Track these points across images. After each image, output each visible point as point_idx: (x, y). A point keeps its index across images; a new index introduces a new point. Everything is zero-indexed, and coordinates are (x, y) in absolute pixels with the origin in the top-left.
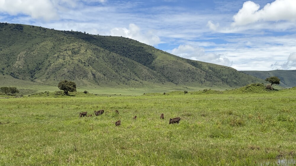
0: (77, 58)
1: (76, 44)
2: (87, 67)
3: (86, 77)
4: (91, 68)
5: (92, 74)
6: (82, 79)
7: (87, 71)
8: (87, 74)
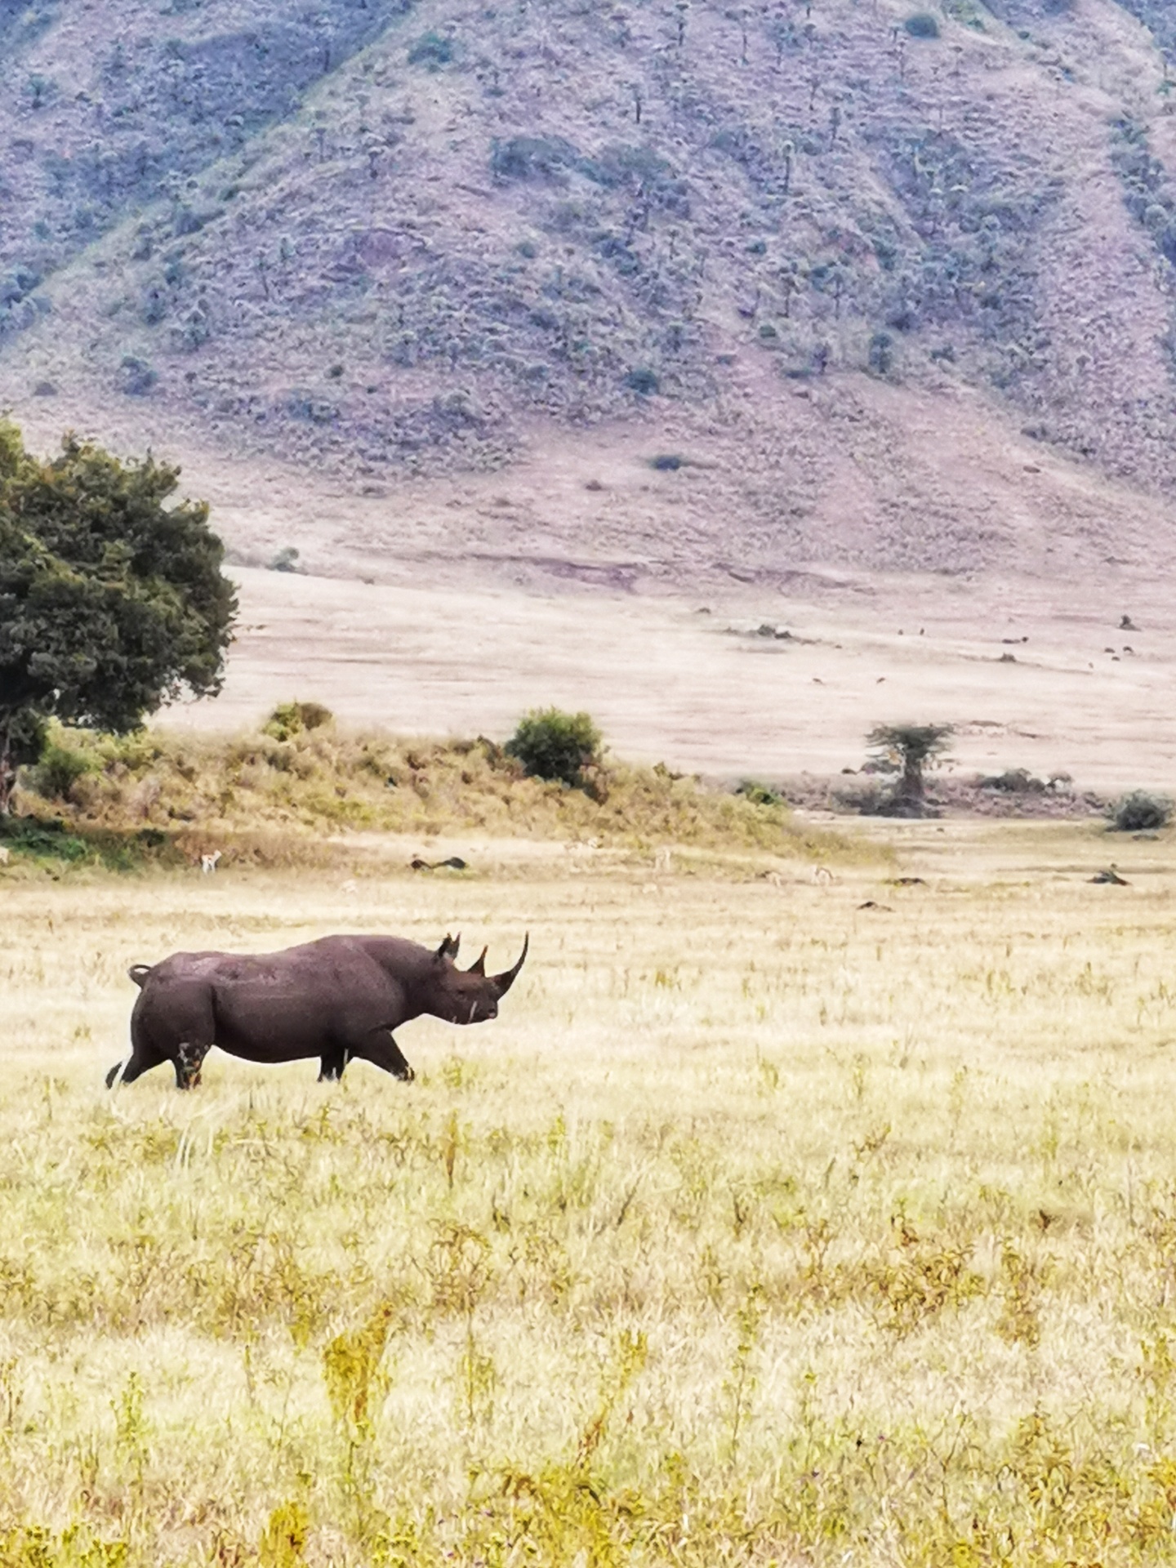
2: (1025, 36)
3: (991, 322)
4: (1125, 60)
5: (1142, 242)
6: (864, 357)
7: (1024, 157)
8: (1006, 241)
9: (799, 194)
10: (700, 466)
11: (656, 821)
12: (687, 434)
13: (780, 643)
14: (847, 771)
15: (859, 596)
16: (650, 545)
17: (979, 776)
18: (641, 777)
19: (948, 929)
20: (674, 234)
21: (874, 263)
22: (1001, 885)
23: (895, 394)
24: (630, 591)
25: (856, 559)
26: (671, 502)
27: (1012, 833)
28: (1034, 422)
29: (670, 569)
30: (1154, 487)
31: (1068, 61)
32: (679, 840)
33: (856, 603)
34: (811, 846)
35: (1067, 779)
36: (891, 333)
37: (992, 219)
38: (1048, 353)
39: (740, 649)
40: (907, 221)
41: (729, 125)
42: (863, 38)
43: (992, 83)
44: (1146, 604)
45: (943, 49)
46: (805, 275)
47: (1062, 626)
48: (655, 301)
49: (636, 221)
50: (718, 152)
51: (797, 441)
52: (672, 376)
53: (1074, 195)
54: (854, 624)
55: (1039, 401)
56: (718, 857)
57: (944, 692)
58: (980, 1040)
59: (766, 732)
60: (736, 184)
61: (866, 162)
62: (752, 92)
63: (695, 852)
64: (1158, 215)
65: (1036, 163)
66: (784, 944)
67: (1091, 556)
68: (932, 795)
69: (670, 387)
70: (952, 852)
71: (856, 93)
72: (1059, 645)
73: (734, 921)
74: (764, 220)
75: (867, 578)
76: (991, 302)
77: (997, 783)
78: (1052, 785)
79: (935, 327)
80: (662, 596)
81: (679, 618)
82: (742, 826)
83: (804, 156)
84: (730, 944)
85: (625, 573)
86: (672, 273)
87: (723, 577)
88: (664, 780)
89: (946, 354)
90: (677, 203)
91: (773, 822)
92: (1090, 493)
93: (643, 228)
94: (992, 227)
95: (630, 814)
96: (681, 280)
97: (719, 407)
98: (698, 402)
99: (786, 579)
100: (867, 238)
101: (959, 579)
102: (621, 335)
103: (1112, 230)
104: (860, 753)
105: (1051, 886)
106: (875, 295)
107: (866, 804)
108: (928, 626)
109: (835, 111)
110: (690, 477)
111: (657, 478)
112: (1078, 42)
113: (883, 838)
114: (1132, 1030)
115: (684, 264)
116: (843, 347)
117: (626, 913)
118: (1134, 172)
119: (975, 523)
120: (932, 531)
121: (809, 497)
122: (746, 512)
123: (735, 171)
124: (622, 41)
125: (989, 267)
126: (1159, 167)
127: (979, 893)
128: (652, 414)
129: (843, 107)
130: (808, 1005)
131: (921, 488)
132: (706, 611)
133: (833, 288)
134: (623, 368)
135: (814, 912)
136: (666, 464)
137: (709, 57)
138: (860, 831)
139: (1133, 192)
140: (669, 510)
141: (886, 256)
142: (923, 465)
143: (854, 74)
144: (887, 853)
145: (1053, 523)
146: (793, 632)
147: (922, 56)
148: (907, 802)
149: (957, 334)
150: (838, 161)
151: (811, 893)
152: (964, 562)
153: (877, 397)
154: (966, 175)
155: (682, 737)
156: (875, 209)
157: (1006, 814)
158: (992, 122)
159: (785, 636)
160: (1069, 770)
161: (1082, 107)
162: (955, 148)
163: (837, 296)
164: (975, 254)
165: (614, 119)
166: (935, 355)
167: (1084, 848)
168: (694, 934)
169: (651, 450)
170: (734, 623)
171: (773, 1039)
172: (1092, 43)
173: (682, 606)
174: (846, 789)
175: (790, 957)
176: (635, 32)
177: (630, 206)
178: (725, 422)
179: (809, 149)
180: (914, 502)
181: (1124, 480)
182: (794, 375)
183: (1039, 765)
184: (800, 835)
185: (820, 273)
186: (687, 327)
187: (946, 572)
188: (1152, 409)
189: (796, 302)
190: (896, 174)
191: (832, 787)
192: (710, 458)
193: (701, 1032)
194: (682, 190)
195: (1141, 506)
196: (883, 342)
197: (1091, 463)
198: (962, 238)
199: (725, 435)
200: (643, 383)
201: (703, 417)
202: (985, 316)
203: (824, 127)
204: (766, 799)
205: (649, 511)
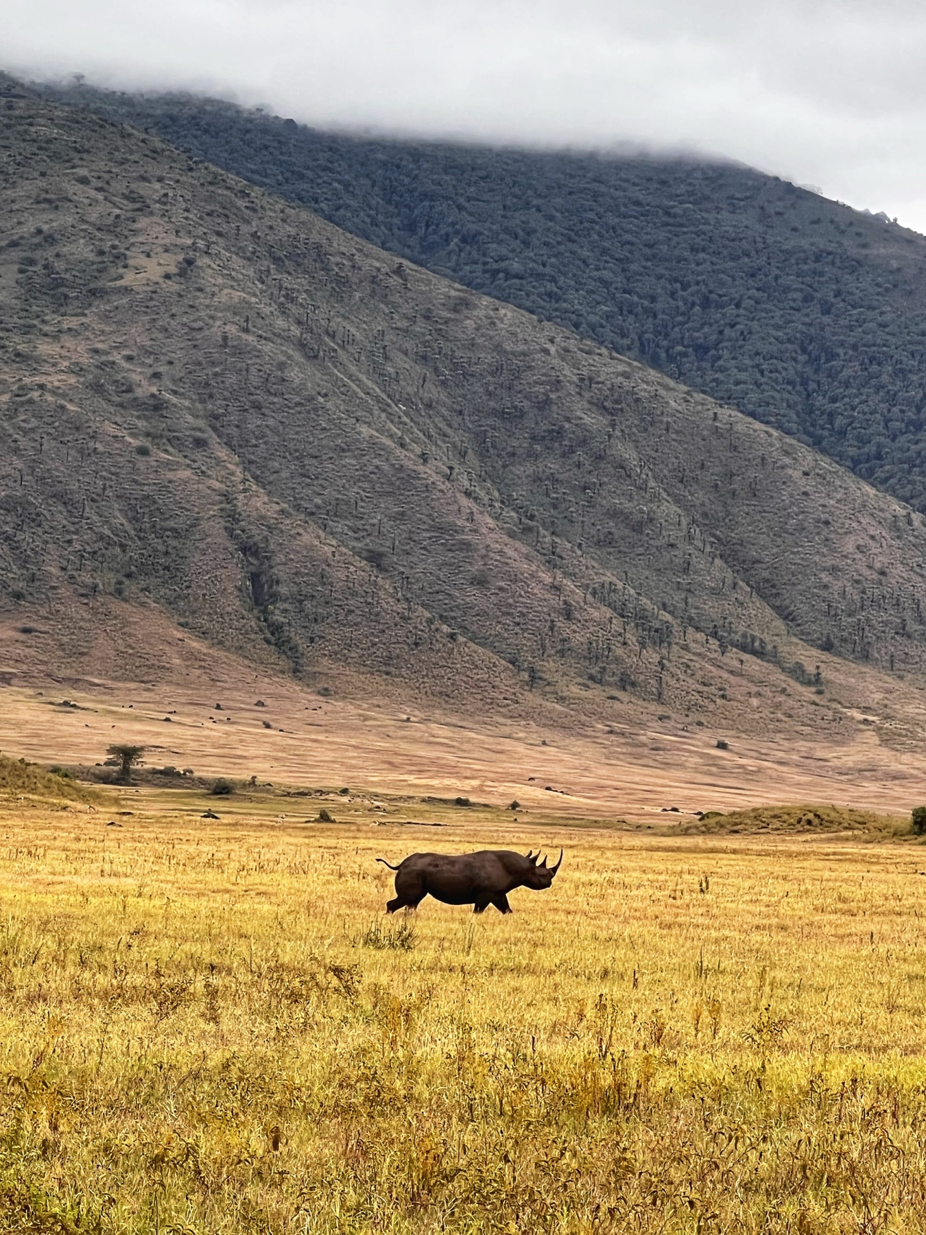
0: (79, 350)
1: (84, 181)
2: (185, 457)
3: (166, 577)
4: (227, 468)
5: (231, 546)
6: (112, 589)
7: (183, 508)
8: (174, 543)
9: (88, 519)
10: (41, 632)
11: (20, 783)
12: (36, 618)
13: (71, 709)
14: (98, 765)
15: (107, 690)
16: (19, 665)
17: (154, 769)
18: (14, 765)
19: (146, 835)
20: (34, 533)
21: (118, 550)
22: (165, 817)
23: (125, 606)
24: (9, 684)
25: (106, 675)
26: (27, 647)
27: (167, 794)
28: (182, 620)
29: (26, 677)
30: (233, 649)
31: (203, 468)
32: (29, 792)
33: (105, 693)
34: (84, 797)
35: (191, 772)
36: (124, 579)
37: (168, 533)
38: (190, 591)
39: (54, 711)
40: (133, 533)
41: (60, 488)
42: (117, 454)
43: (170, 475)
44: (228, 700)
45: (151, 460)
46: (89, 553)
47: (192, 707)
48: (25, 562)
49: (18, 527)
50: (54, 500)
51: (82, 624)
52: (31, 594)
53: (204, 525)
54: (102, 702)
55: (185, 611)
56: (45, 800)
57: (141, 733)
58: (170, 885)
59: (65, 746)
60: (61, 512)
61: (116, 506)
62: (69, 475)
63: (35, 797)
64: (238, 535)
65: (188, 510)
66: (78, 839)
67: (205, 678)
68: (133, 776)
69: (30, 598)
70: (141, 801)
71: (113, 477)
72: (189, 715)
73: (56, 828)
74: (73, 529)
75: (110, 683)
76: (167, 568)
77: (161, 772)
78: (184, 774)
79: (142, 578)
80: (22, 687)
81: (31, 697)
82: (56, 786)
83: (91, 503)
84: (55, 838)
85: (7, 676)
86: (32, 550)
87: (49, 680)
88: (23, 766)
89: (146, 589)
90: (36, 520)
91: (68, 785)
92: (205, 651)
93: (21, 530)
94: (168, 537)
95: (9, 779)
96: (36, 553)
97: (50, 607)
98: (41, 605)
99: (74, 682)
100: (115, 539)
101: (149, 686)
102: (11, 575)
103: (219, 540)
104: (103, 758)
105: (187, 818)
106: (118, 563)
107: (105, 779)
108: (134, 705)
109: (104, 485)
110: (36, 636)
111: (23, 637)
112: (209, 460)
113: (114, 794)
114: (233, 884)
115: (38, 546)
116: (104, 585)
117: (9, 823)
118: (229, 516)
119: (156, 662)
120: (137, 664)
121: (86, 647)
122: (60, 653)
123: (61, 508)
124: (16, 451)
125: (167, 553)
126: (240, 515)
127: (158, 820)
128: (21, 609)
129: (108, 483)
130: (95, 867)
131: (134, 645)
132: (41, 694)
133: (100, 559)
134: (10, 589)
135: (89, 825)
136: (26, 631)
137: (52, 459)
138: (103, 790)
139: (228, 524)
140: (27, 650)
141: (123, 547)
142: (135, 636)
143: (113, 469)
144: (116, 801)
145: (189, 663)
146: (77, 704)
147: (141, 463)
148: (123, 779)
149: (152, 581)
150: (106, 506)
151: (86, 817)
152: (151, 678)
153: (117, 607)
154: (158, 514)
155: (29, 746)
156: (119, 526)
157: (165, 786)
158: (171, 492)
159: (74, 706)
160: (192, 768)
161: (209, 488)
162: (155, 502)
163: (102, 563)
164: (161, 548)
165: (11, 484)
166: (142, 590)
167: (197, 802)
168: (39, 833)
169: (19, 625)
170: (52, 700)
171: (83, 882)
172: (213, 461)
173: (30, 692)
174: (97, 772)
175: (81, 845)
176: (21, 447)
177: (16, 520)
178: (52, 614)
179: (93, 500)
180: (131, 651)
181: (219, 646)
182: (82, 595)
183: (180, 765)
184: (80, 791)
185: (95, 553)
186: (38, 573)
187: (142, 682)
188: (233, 617)
189: (85, 564)
190: (129, 513)
191: (92, 771)
192: (43, 629)
193: (50, 878)
194: (38, 515)
195: (226, 657)
196: (120, 583)
197: (206, 639)
198: (156, 540)
199: (51, 619)
200: (18, 596)
201: (43, 612)
202: (164, 574)
203: (99, 491)
204: (66, 776)
205: (19, 651)
